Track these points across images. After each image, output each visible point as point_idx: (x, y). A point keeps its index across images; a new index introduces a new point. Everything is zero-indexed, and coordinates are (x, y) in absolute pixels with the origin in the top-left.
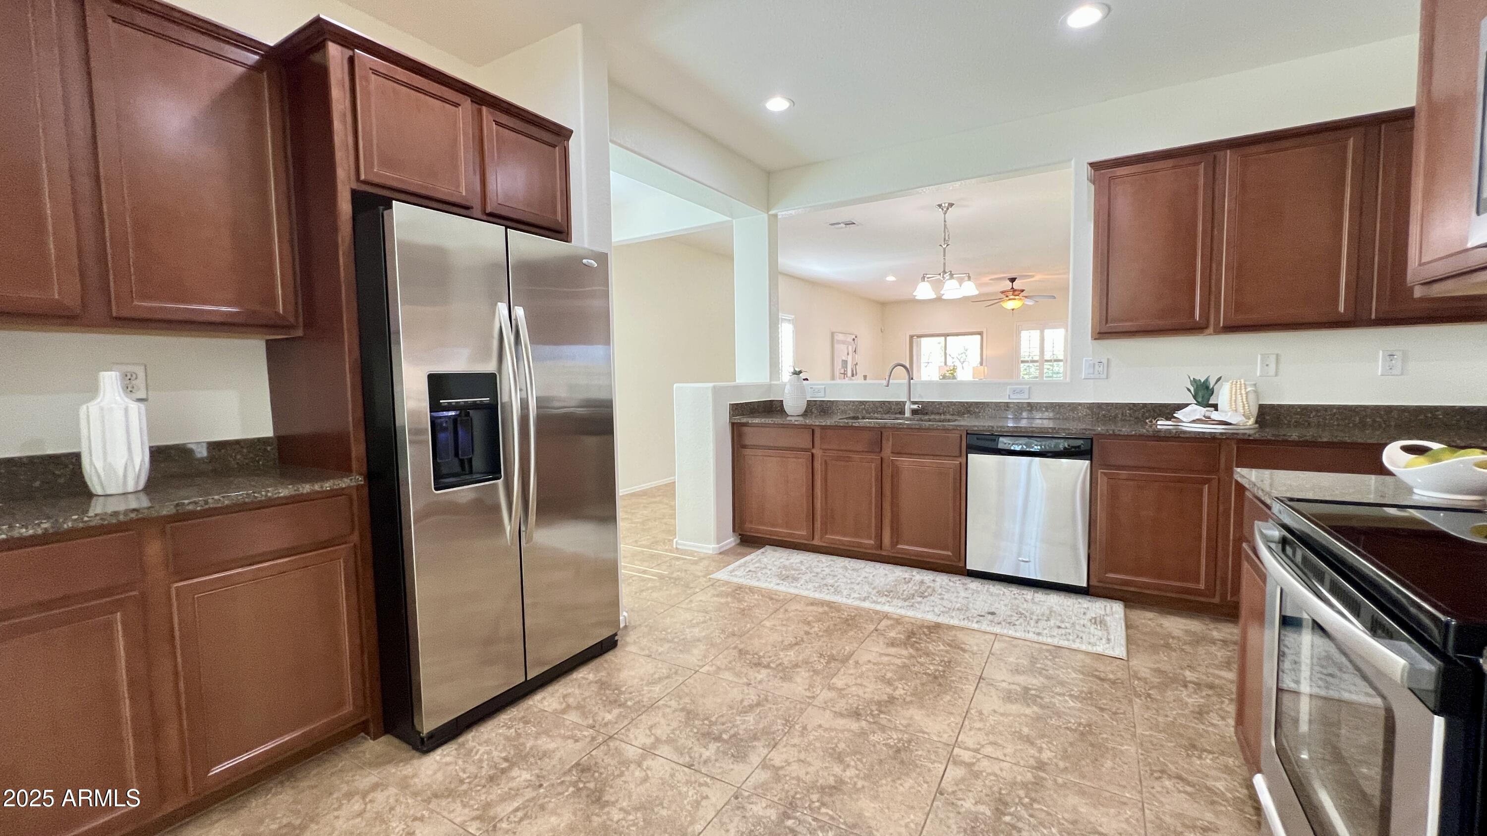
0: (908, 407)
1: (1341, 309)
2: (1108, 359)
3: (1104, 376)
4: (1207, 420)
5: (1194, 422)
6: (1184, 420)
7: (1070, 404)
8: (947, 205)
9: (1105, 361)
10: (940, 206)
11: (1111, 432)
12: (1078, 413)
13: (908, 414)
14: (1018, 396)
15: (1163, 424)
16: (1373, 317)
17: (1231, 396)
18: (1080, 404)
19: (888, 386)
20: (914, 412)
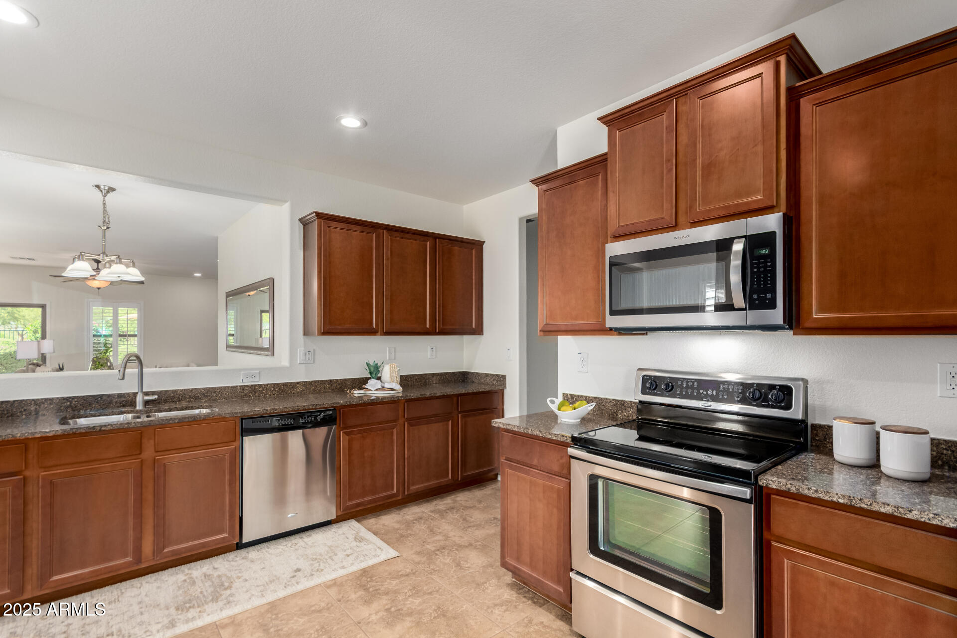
0: (139, 399)
1: (428, 326)
2: (314, 350)
3: (312, 362)
4: (383, 389)
5: (377, 390)
6: (372, 389)
7: (291, 383)
8: (106, 188)
9: (312, 351)
10: (98, 187)
11: (349, 403)
12: (297, 390)
13: (139, 406)
14: (250, 379)
15: (357, 393)
16: (437, 331)
17: (391, 372)
18: (298, 383)
19: (123, 378)
20: (146, 403)
